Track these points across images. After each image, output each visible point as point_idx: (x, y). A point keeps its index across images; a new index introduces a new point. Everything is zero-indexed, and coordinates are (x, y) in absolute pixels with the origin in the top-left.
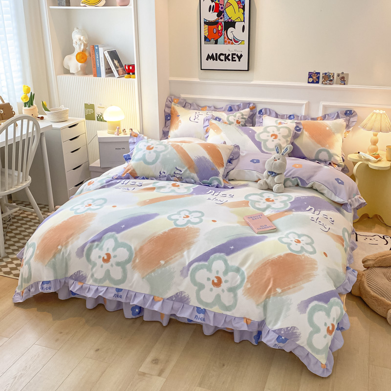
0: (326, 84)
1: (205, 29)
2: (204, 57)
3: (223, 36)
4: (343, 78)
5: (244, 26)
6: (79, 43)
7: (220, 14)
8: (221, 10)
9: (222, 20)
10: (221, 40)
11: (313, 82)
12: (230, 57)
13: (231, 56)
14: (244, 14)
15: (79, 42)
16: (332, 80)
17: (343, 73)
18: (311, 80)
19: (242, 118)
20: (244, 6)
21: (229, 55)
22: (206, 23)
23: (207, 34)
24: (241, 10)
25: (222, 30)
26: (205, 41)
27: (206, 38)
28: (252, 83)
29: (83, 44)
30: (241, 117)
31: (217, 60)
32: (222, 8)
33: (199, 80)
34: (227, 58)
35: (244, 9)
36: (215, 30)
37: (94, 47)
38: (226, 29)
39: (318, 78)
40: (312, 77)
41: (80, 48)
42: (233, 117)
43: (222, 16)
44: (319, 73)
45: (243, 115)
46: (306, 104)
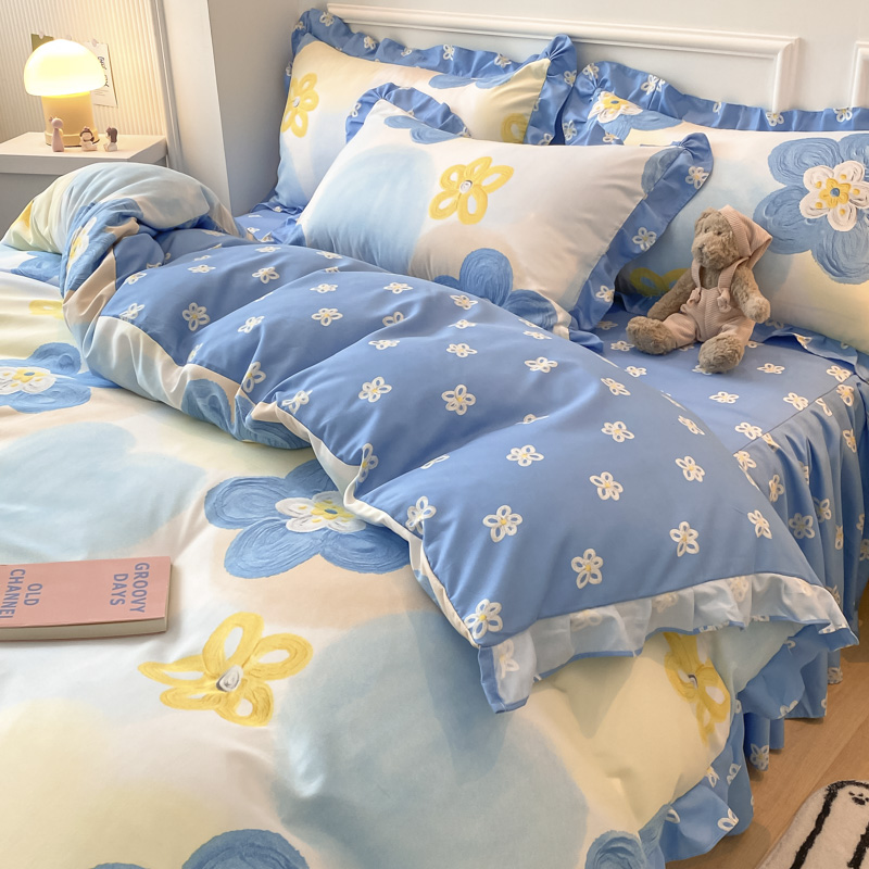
46: (788, 50)
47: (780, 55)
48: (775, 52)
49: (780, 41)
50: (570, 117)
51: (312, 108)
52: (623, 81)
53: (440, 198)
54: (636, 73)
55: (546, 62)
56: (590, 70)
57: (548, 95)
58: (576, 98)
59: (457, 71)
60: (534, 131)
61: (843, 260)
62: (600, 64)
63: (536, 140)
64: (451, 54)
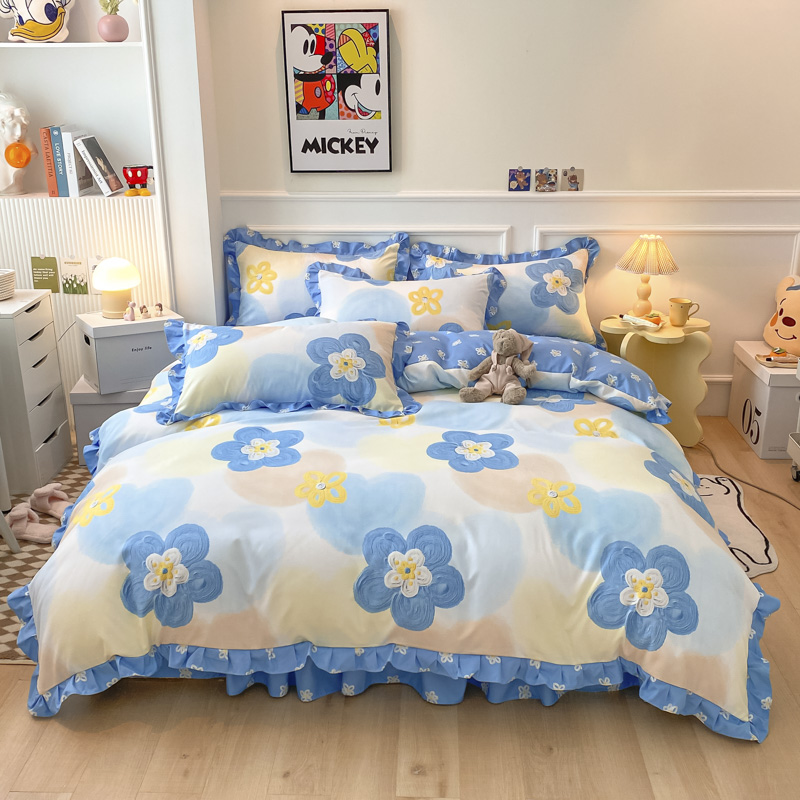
0: (544, 191)
1: (298, 89)
2: (298, 145)
3: (335, 104)
4: (574, 177)
5: (378, 82)
6: (11, 124)
7: (327, 58)
8: (330, 50)
9: (333, 71)
10: (331, 110)
11: (518, 189)
12: (353, 146)
13: (354, 142)
14: (377, 58)
15: (9, 122)
16: (553, 184)
17: (573, 169)
18: (514, 184)
20: (377, 43)
21: (350, 141)
22: (298, 77)
23: (302, 98)
24: (372, 51)
25: (333, 90)
26: (298, 112)
27: (299, 107)
28: (399, 195)
29: (19, 127)
31: (324, 152)
32: (331, 46)
33: (287, 195)
34: (345, 146)
35: (376, 47)
36: (318, 90)
37: (49, 132)
38: (342, 88)
39: (528, 180)
40: (516, 180)
41: (13, 134)
43: (332, 63)
44: (529, 171)
46: (508, 232)
47: (505, 235)
48: (503, 232)
49: (505, 228)
50: (415, 268)
51: (274, 278)
52: (434, 250)
53: (415, 307)
54: (437, 246)
55: (398, 245)
56: (416, 247)
57: (402, 259)
58: (414, 259)
59: (342, 253)
60: (398, 276)
61: (568, 307)
62: (419, 244)
63: (401, 279)
64: (337, 245)
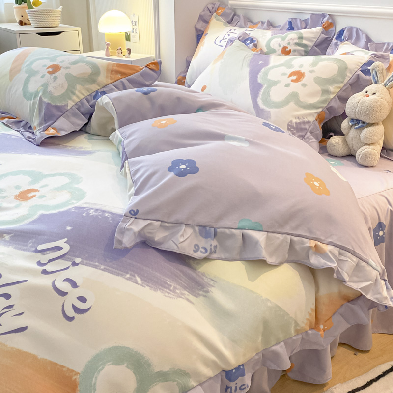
19: (297, 44)
30: (297, 41)
42: (279, 40)
45: (301, 38)
